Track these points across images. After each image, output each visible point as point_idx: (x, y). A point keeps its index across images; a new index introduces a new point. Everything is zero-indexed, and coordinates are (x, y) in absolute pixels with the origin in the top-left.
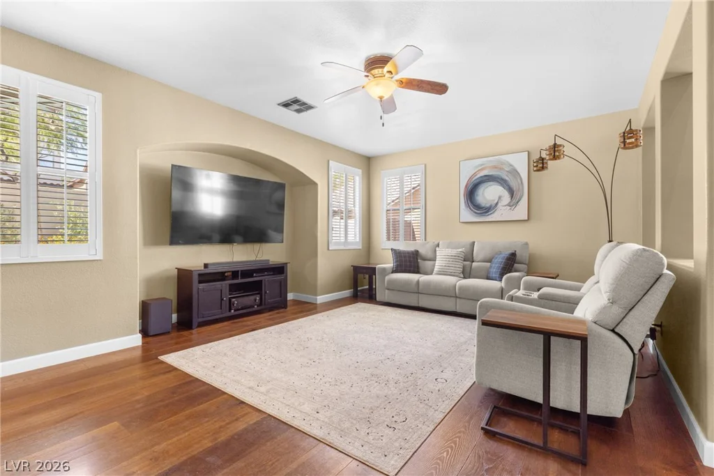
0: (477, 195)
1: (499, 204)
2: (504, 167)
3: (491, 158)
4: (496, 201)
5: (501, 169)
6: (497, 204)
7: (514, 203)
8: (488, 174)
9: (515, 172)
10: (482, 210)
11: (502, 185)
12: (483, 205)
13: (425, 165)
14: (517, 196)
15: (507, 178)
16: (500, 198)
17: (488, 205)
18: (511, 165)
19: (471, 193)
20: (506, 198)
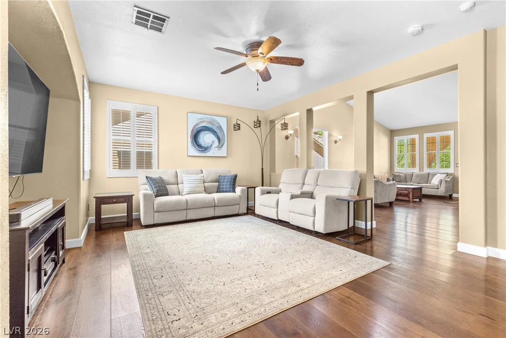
0: (199, 138)
1: (213, 146)
2: (215, 123)
3: (207, 116)
4: (211, 144)
5: (214, 124)
6: (211, 145)
7: (220, 146)
8: (206, 125)
9: (220, 128)
10: (203, 149)
11: (214, 134)
12: (203, 145)
13: (158, 107)
14: (222, 142)
15: (217, 131)
16: (213, 142)
17: (206, 146)
18: (219, 123)
19: (195, 137)
20: (216, 143)
